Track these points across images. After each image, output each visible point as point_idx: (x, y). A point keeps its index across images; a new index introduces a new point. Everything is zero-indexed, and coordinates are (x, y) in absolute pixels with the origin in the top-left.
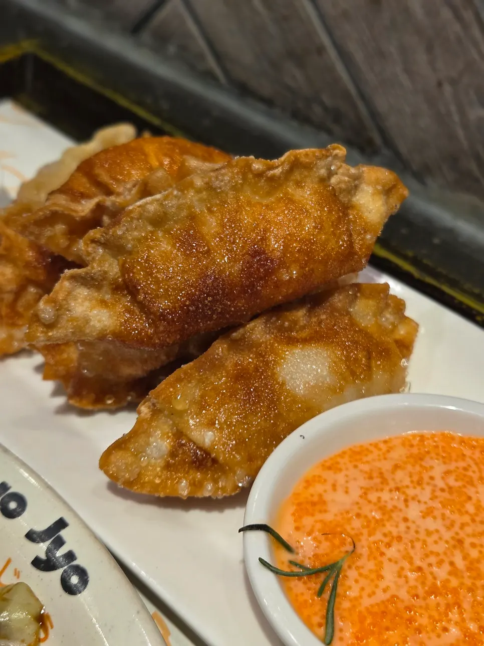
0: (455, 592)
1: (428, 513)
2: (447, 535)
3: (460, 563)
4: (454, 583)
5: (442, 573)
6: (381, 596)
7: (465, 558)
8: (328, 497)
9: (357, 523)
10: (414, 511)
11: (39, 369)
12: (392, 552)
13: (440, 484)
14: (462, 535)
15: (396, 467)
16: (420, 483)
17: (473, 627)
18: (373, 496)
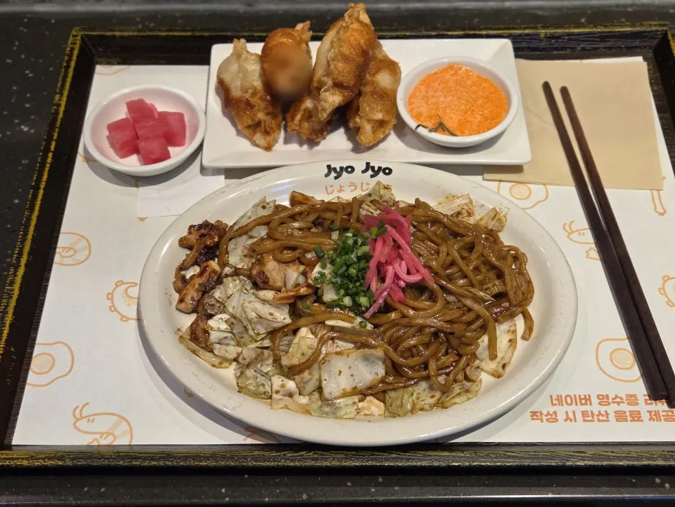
0: (469, 109)
1: (445, 97)
2: (455, 98)
3: (464, 102)
4: (468, 107)
5: (463, 107)
6: (456, 122)
7: (464, 100)
8: (419, 110)
9: (433, 111)
10: (442, 99)
11: (286, 142)
12: (448, 111)
13: (440, 88)
14: (458, 95)
15: (427, 92)
16: (436, 91)
17: (481, 113)
18: (430, 103)
